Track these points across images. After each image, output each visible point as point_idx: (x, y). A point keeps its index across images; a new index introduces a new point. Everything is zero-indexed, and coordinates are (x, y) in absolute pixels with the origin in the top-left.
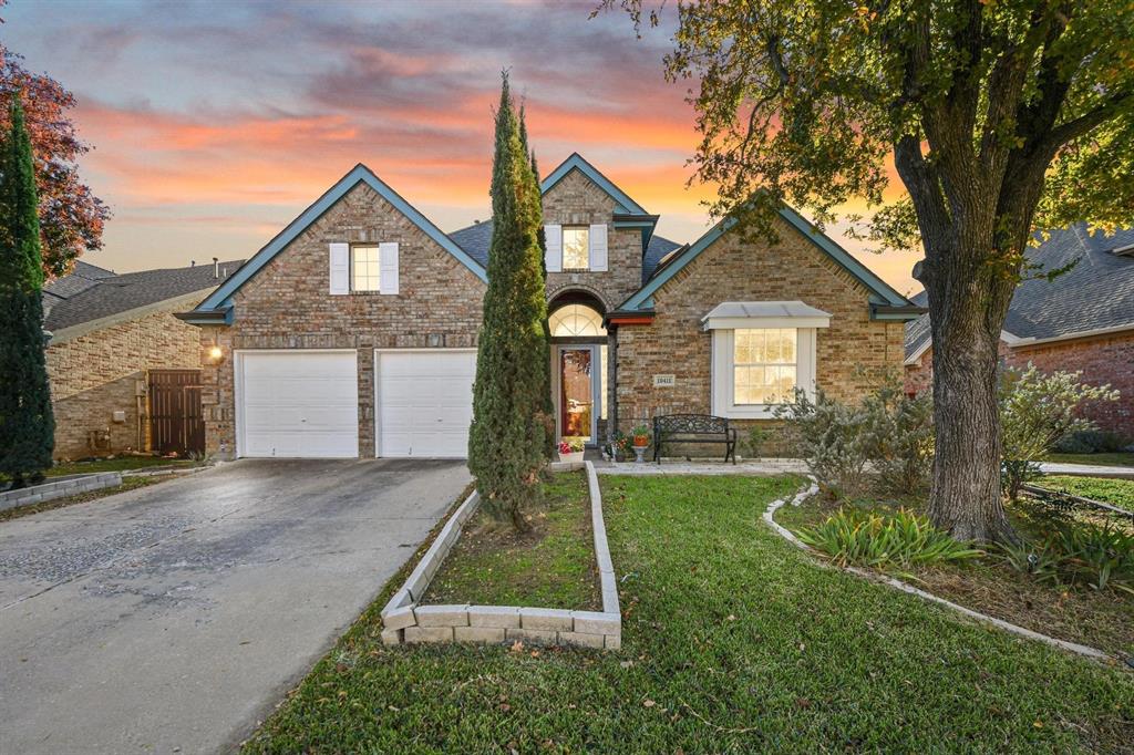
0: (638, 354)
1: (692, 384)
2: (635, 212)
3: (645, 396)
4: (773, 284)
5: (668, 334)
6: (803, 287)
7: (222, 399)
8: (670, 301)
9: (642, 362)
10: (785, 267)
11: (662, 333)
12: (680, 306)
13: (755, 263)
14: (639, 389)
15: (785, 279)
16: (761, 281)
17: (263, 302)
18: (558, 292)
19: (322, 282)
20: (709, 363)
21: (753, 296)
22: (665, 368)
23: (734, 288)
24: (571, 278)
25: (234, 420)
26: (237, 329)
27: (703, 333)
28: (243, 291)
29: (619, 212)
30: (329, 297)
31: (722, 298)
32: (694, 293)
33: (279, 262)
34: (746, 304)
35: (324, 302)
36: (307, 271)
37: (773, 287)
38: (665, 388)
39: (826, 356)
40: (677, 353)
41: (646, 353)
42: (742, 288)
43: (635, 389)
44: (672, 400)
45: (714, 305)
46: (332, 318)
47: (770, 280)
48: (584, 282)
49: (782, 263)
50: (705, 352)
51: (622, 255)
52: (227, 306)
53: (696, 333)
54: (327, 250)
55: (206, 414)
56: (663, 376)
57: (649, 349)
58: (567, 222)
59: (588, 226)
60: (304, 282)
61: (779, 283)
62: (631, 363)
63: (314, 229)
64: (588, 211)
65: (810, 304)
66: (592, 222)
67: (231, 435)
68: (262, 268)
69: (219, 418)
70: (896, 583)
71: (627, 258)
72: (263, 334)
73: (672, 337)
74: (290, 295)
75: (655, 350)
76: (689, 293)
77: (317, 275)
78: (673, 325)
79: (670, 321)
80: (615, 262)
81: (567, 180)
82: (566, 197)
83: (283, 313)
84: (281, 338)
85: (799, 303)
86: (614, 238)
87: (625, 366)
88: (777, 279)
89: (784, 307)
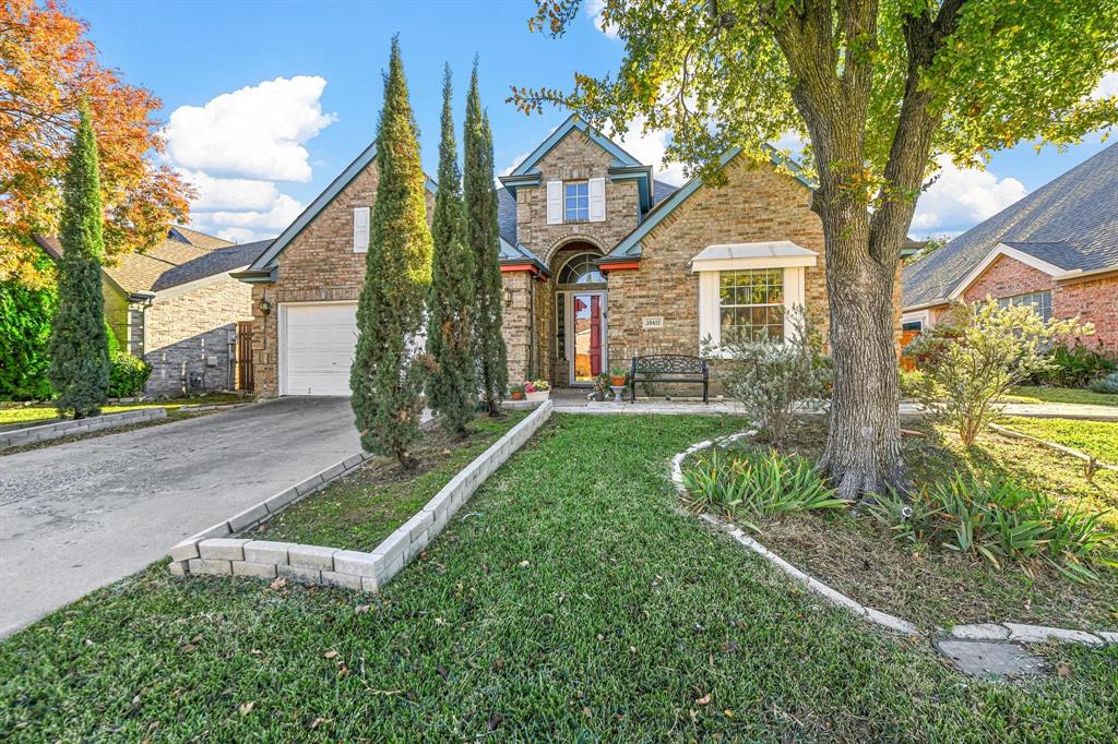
0: (629, 297)
1: (680, 326)
2: (632, 165)
3: (635, 338)
4: (759, 225)
5: (657, 277)
6: (791, 227)
7: (268, 345)
8: (657, 247)
9: (631, 305)
10: (772, 208)
11: (651, 277)
12: (668, 250)
13: (741, 206)
14: (629, 331)
15: (772, 220)
16: (748, 223)
17: (301, 261)
18: (559, 243)
19: (347, 242)
20: (696, 304)
21: (740, 238)
22: (653, 311)
23: (721, 231)
24: (571, 229)
25: (277, 363)
26: (280, 285)
27: (690, 276)
28: (286, 252)
29: (616, 165)
30: (354, 254)
31: (709, 241)
32: (681, 237)
33: (314, 226)
34: (731, 246)
35: (349, 260)
36: (336, 232)
37: (760, 229)
38: (655, 330)
39: (816, 294)
40: (665, 296)
41: (635, 297)
42: (729, 231)
43: (625, 331)
44: (661, 341)
45: (701, 248)
46: (356, 273)
47: (757, 222)
48: (583, 232)
49: (768, 204)
50: (693, 294)
51: (619, 205)
52: (272, 266)
53: (683, 276)
54: (352, 214)
55: (256, 358)
56: (653, 319)
57: (638, 293)
58: (568, 178)
59: (587, 180)
60: (334, 243)
61: (767, 224)
62: (621, 306)
63: (342, 196)
64: (587, 166)
65: (799, 243)
66: (591, 176)
67: (275, 376)
68: (301, 232)
69: (265, 361)
70: (738, 534)
71: (624, 208)
72: (300, 289)
73: (660, 281)
74: (323, 254)
75: (644, 293)
76: (676, 238)
77: (344, 236)
78: (661, 269)
79: (659, 265)
80: (612, 212)
81: (568, 139)
82: (567, 154)
83: (317, 270)
84: (314, 291)
85: (788, 242)
86: (611, 190)
87: (615, 309)
88: (764, 221)
89: (771, 247)
